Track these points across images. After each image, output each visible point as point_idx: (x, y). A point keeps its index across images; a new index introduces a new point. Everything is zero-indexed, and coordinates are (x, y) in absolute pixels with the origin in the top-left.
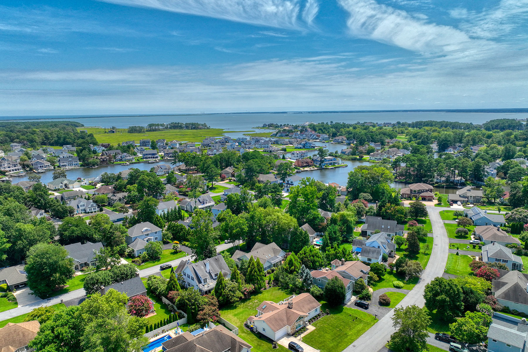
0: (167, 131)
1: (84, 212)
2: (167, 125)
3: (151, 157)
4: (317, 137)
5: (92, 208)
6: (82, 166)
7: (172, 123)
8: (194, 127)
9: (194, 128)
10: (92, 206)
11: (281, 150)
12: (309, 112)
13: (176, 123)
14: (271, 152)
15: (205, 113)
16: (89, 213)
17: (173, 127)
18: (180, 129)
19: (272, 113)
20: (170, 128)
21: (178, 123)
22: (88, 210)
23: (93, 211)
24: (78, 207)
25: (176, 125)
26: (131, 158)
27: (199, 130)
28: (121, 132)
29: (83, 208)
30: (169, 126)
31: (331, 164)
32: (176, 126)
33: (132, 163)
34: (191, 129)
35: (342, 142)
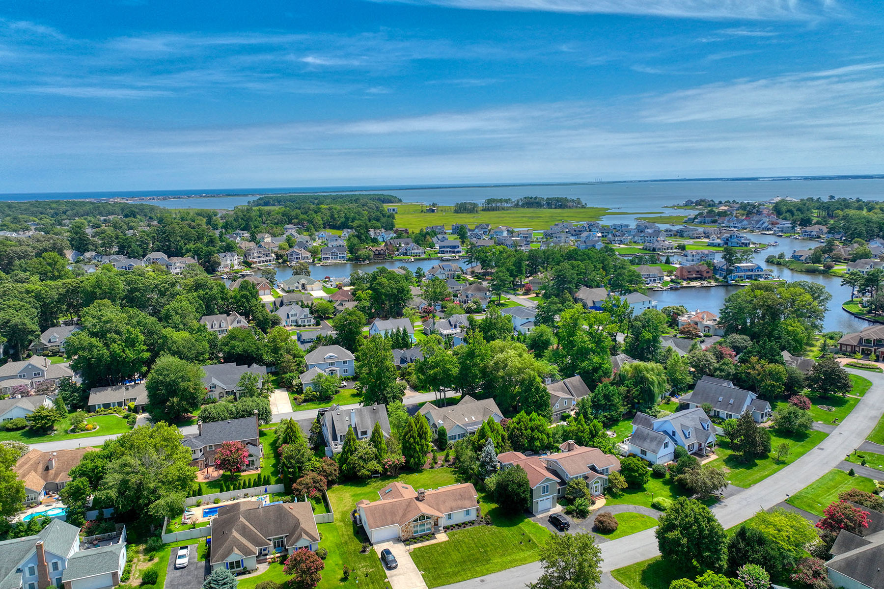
0: (514, 211)
1: (296, 324)
2: (518, 201)
3: (450, 252)
4: (770, 226)
5: (306, 320)
6: (349, 259)
7: (525, 198)
8: (560, 204)
9: (561, 207)
10: (306, 316)
11: (676, 248)
12: (806, 178)
13: (531, 198)
14: (654, 250)
15: (603, 180)
16: (300, 326)
17: (527, 203)
18: (537, 207)
19: (728, 180)
20: (523, 206)
21: (536, 198)
22: (300, 323)
23: (306, 324)
24: (288, 317)
25: (532, 200)
26: (420, 251)
27: (566, 210)
28: (445, 211)
29: (294, 318)
30: (520, 204)
31: (749, 277)
32: (532, 203)
33: (419, 260)
34: (555, 208)
35: (819, 237)
